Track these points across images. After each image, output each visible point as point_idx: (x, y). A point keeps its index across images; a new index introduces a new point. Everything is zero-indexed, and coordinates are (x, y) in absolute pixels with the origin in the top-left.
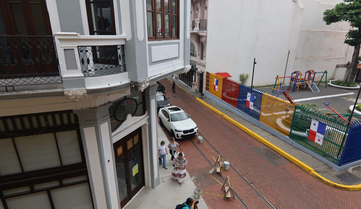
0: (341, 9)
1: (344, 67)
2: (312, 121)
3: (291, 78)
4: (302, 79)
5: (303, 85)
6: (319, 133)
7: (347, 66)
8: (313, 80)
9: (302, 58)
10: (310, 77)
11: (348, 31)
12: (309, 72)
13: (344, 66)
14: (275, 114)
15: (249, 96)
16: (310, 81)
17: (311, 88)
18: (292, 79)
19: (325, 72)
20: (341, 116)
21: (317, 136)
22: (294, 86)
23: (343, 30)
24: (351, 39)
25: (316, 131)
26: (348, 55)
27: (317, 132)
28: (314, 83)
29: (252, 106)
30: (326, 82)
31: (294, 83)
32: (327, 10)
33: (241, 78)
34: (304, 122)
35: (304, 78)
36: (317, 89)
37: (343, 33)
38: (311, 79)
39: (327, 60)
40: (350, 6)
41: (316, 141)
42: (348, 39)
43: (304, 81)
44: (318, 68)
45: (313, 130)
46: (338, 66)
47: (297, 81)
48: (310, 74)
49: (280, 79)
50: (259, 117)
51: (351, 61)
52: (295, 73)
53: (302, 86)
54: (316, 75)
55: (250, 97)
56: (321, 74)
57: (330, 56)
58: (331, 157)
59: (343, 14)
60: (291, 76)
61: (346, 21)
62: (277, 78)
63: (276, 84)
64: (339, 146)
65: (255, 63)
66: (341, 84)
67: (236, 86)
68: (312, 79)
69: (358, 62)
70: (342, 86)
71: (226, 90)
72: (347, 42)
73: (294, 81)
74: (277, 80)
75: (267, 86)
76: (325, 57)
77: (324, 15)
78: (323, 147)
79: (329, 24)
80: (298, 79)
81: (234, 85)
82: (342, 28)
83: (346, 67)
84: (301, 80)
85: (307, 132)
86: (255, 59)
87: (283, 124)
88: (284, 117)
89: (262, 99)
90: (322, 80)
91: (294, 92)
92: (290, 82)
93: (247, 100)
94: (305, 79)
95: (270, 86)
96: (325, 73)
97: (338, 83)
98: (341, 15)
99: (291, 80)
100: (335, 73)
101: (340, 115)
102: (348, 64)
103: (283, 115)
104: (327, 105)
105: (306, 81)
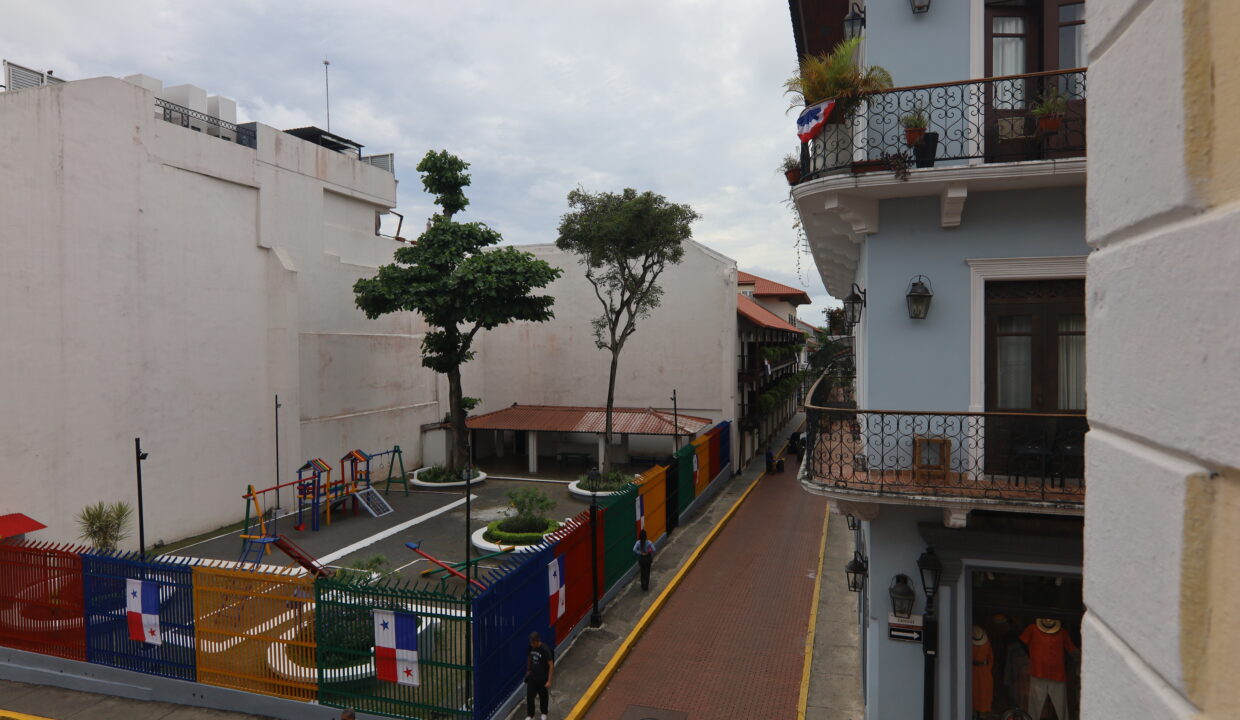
0: (393, 279)
1: (439, 428)
2: (375, 615)
3: (297, 485)
4: (336, 482)
5: (344, 502)
6: (403, 648)
7: (445, 425)
8: (367, 479)
9: (321, 417)
10: (356, 472)
11: (425, 336)
12: (352, 458)
13: (438, 426)
14: (253, 632)
15: (134, 594)
16: (361, 486)
17: (366, 505)
18: (303, 489)
19: (395, 451)
20: (456, 570)
21: (400, 660)
22: (313, 509)
23: (415, 334)
24: (434, 354)
25: (394, 647)
26: (440, 397)
27: (398, 647)
28: (372, 488)
29: (158, 632)
30: (405, 478)
31: (313, 500)
32: (360, 280)
33: (92, 524)
34: (358, 626)
35: (340, 478)
36: (385, 506)
37: (416, 339)
38: (361, 479)
39: (395, 414)
40: (412, 273)
41: (402, 679)
42: (428, 355)
43: (342, 489)
44: (375, 441)
45: (386, 646)
46: (424, 429)
47: (319, 491)
48: (354, 462)
49: (260, 497)
50: (194, 666)
51: (449, 411)
52: (307, 466)
53: (339, 503)
54: (375, 463)
55: (139, 594)
56: (387, 459)
57: (400, 404)
58: (453, 711)
59: (402, 294)
60: (297, 479)
61: (412, 310)
62: (250, 494)
63: (251, 515)
64: (461, 667)
65: (140, 457)
66: (444, 477)
67: (68, 563)
68: (364, 477)
69: (465, 413)
70: (444, 481)
71: (20, 595)
72: (427, 362)
73: (310, 496)
74: (252, 502)
75: (221, 530)
76: (387, 407)
77: (354, 294)
78: (425, 691)
79: (376, 317)
80: (322, 484)
81: (52, 561)
82: (410, 326)
83: (445, 428)
84: (333, 486)
85: (372, 659)
86: (137, 441)
87: (293, 661)
88: (290, 634)
89: (194, 591)
90: (392, 476)
91: (318, 530)
92: (297, 500)
93: (130, 613)
94: (343, 481)
95: (232, 527)
96: (397, 454)
97: (435, 475)
98: (395, 294)
99: (300, 494)
100: (422, 449)
101: (452, 570)
102: (447, 420)
103: (285, 627)
104: (414, 549)
105: (347, 485)
